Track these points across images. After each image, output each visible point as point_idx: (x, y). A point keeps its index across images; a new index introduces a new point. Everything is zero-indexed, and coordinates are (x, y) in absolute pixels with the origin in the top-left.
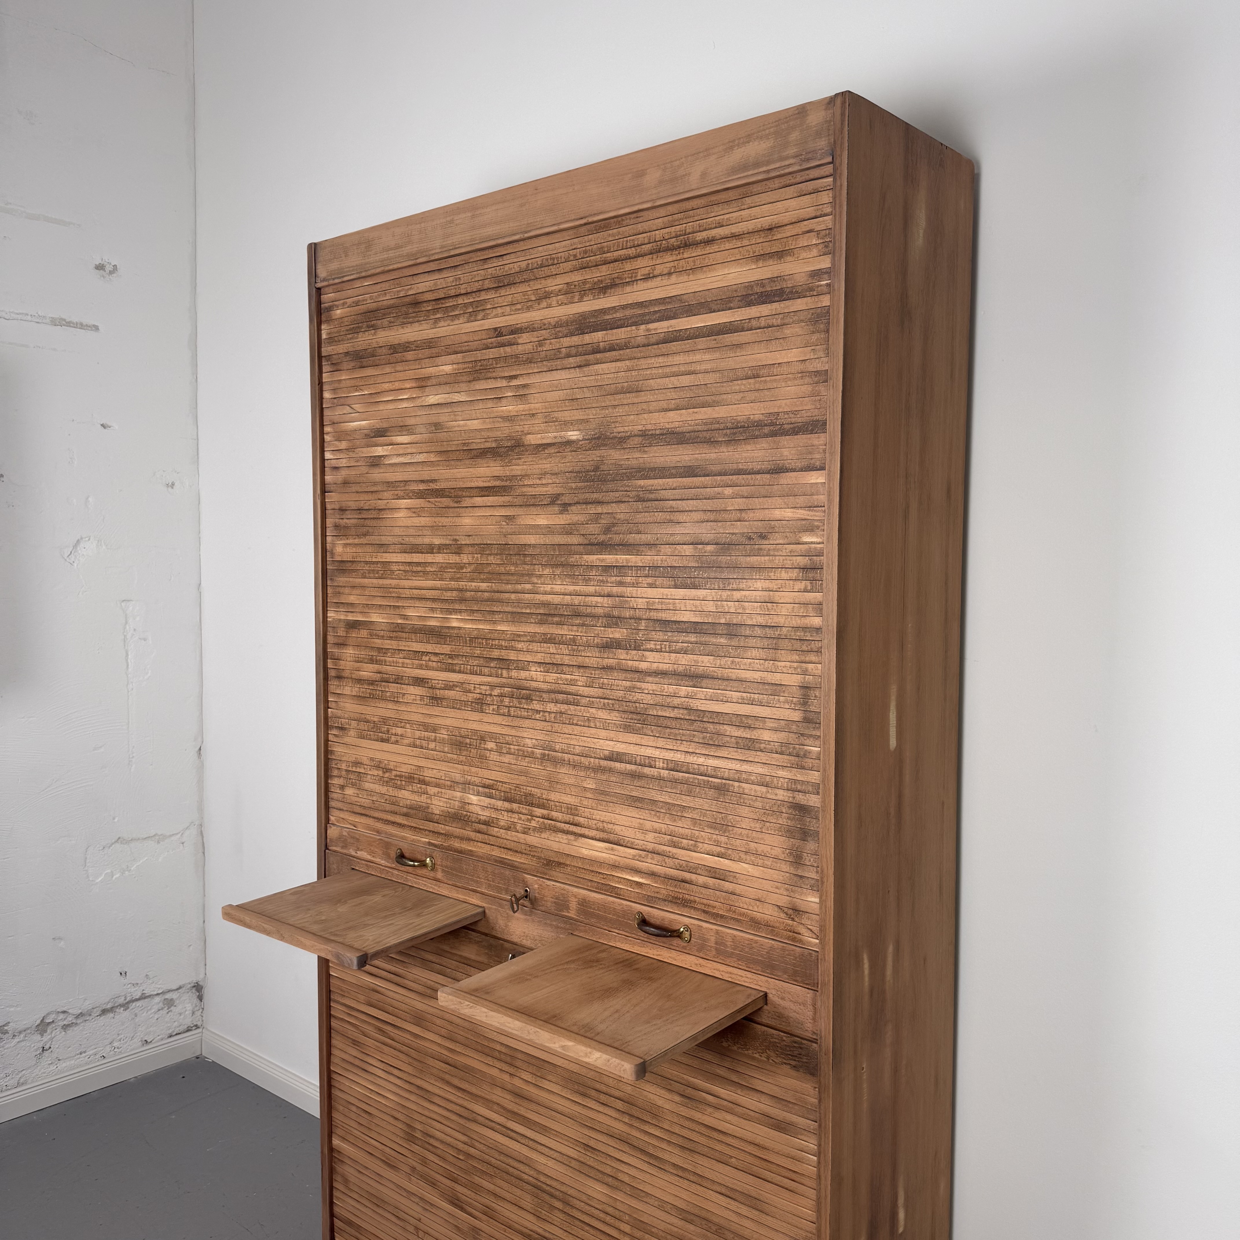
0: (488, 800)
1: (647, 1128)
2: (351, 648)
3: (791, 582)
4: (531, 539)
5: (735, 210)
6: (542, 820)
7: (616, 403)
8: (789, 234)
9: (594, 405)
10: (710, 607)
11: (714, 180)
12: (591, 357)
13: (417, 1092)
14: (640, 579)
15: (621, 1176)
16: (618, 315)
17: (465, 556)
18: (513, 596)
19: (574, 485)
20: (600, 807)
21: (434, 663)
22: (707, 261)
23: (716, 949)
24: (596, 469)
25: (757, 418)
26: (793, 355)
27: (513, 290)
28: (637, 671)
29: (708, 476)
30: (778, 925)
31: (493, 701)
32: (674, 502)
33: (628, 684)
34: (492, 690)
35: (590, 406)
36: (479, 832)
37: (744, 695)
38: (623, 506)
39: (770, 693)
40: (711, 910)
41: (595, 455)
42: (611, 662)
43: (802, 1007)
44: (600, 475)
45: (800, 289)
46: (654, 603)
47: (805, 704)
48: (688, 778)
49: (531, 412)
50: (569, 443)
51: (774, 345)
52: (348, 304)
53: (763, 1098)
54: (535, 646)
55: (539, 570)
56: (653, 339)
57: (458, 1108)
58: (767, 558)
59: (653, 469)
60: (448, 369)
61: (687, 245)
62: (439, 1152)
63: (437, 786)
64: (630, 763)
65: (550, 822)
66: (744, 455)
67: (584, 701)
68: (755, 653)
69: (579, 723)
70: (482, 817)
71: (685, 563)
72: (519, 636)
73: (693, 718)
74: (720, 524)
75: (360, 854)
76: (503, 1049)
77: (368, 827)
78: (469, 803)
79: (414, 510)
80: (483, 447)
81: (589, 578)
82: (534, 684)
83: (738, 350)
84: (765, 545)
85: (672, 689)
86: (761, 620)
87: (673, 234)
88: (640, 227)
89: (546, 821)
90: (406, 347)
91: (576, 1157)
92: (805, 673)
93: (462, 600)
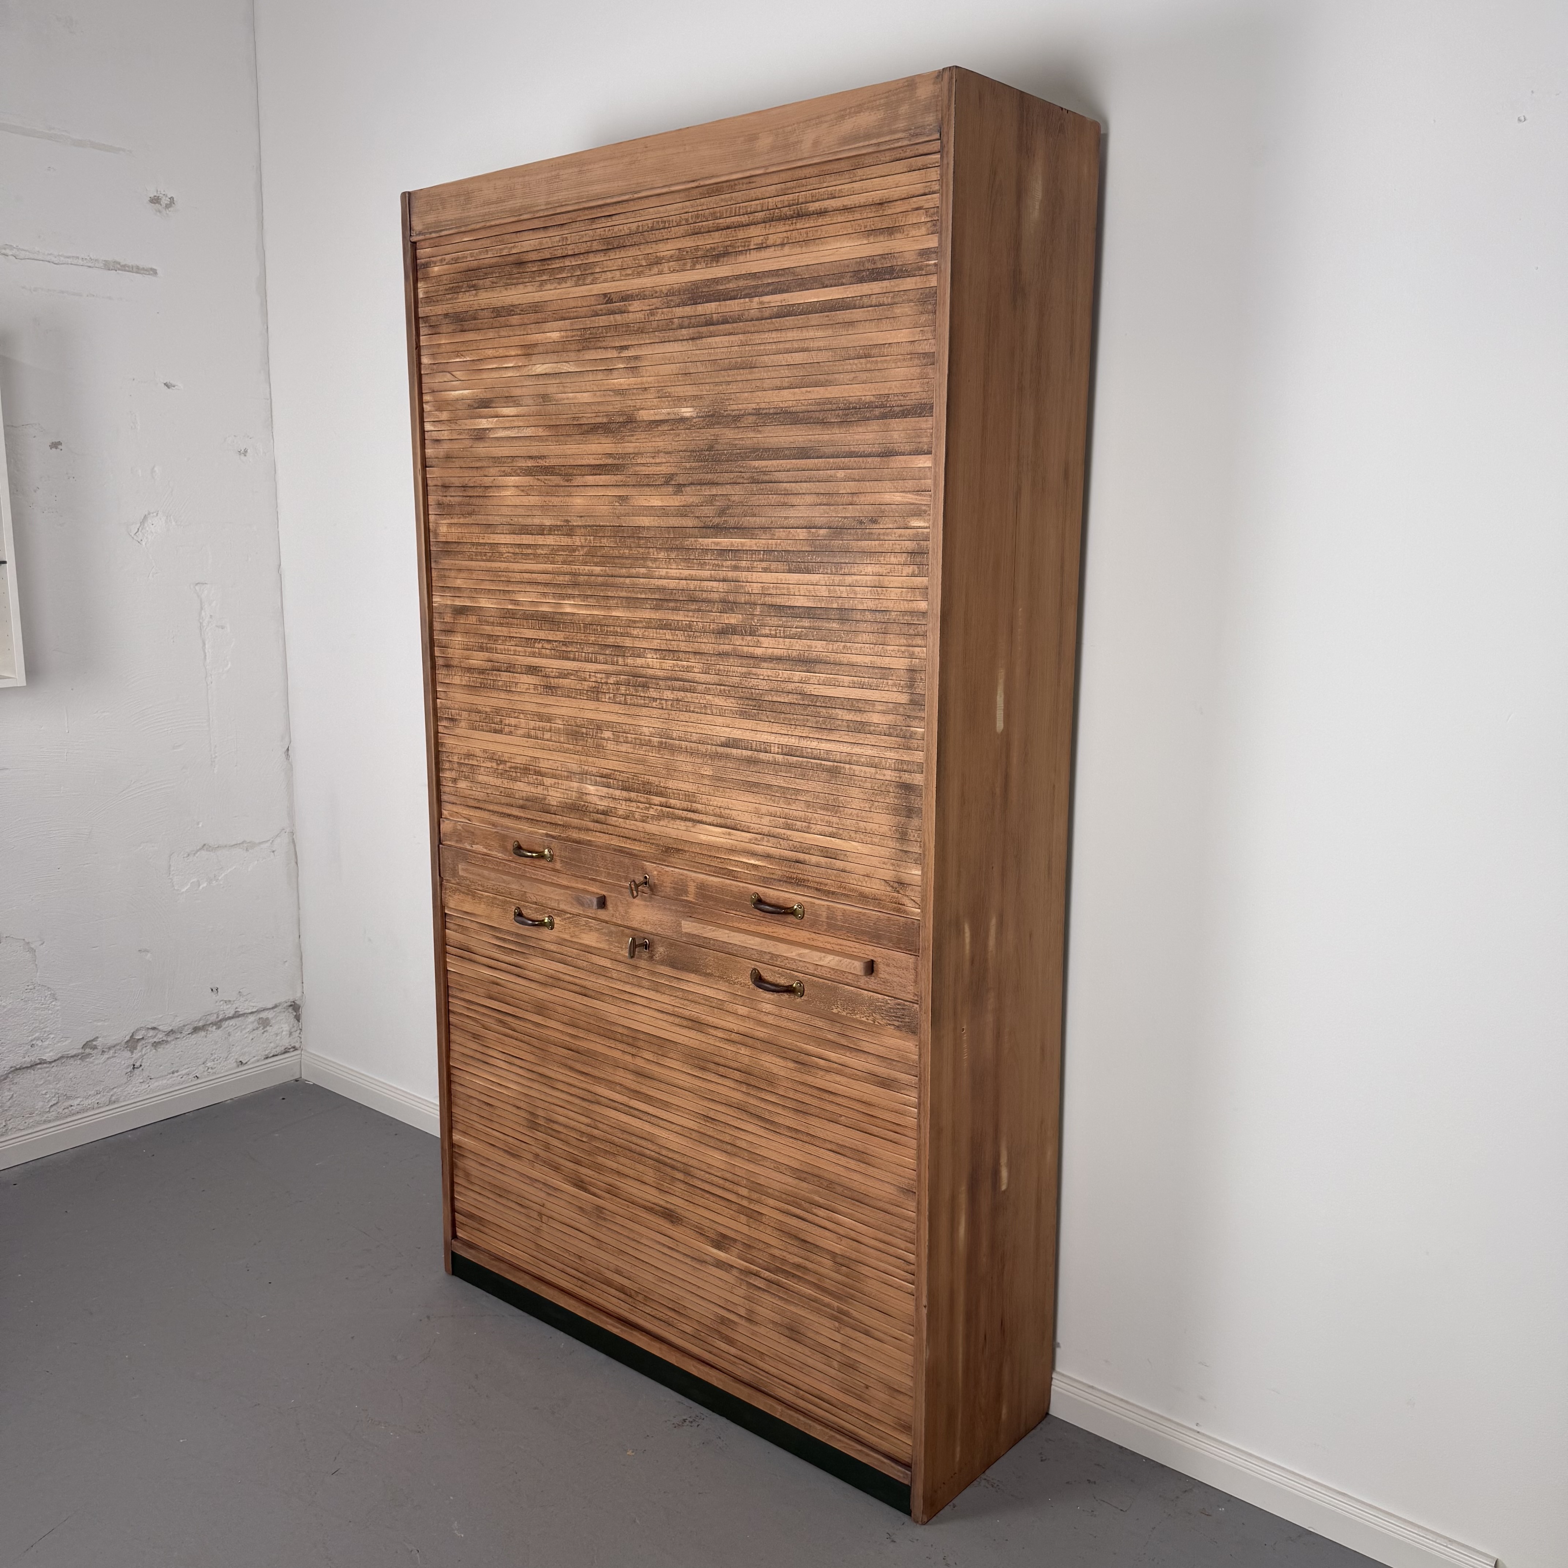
0: (605, 790)
1: (763, 1095)
2: (459, 635)
3: (900, 566)
4: (646, 521)
5: (847, 181)
6: (659, 808)
7: (729, 379)
8: (899, 210)
9: (707, 381)
10: (823, 591)
11: (826, 149)
12: (704, 329)
13: (540, 1080)
14: (755, 563)
15: (739, 1143)
16: (731, 285)
17: (577, 538)
18: (628, 581)
19: (688, 465)
20: (717, 793)
21: (548, 651)
22: (819, 233)
23: (828, 923)
24: (711, 448)
25: (868, 399)
26: (903, 336)
27: (623, 253)
28: (752, 657)
29: (821, 457)
30: (884, 898)
31: (609, 689)
32: (788, 485)
33: (744, 670)
34: (607, 678)
35: (703, 381)
36: (597, 822)
37: (855, 679)
38: (737, 487)
39: (879, 677)
40: (822, 887)
41: (708, 434)
42: (727, 648)
43: (905, 972)
44: (714, 455)
45: (909, 268)
46: (769, 587)
47: (911, 686)
48: (802, 762)
49: (643, 386)
50: (683, 420)
51: (885, 324)
52: (446, 261)
53: (870, 1059)
54: (651, 633)
55: (653, 553)
56: (767, 313)
57: (581, 1091)
58: (877, 542)
59: (767, 450)
60: (555, 336)
61: (800, 215)
62: (562, 1136)
63: (554, 776)
64: (746, 749)
65: (668, 809)
66: (857, 437)
67: (701, 688)
68: (865, 637)
69: (696, 710)
70: (600, 807)
71: (799, 548)
72: (635, 622)
73: (806, 703)
74: (832, 508)
75: (475, 847)
76: (626, 1032)
77: (483, 820)
78: (586, 794)
79: (522, 488)
80: (593, 422)
81: (705, 563)
82: (650, 672)
83: (851, 328)
84: (876, 529)
85: (786, 674)
86: (871, 605)
87: (786, 203)
88: (753, 193)
89: (664, 809)
90: (510, 310)
91: (696, 1128)
92: (912, 656)
93: (575, 585)
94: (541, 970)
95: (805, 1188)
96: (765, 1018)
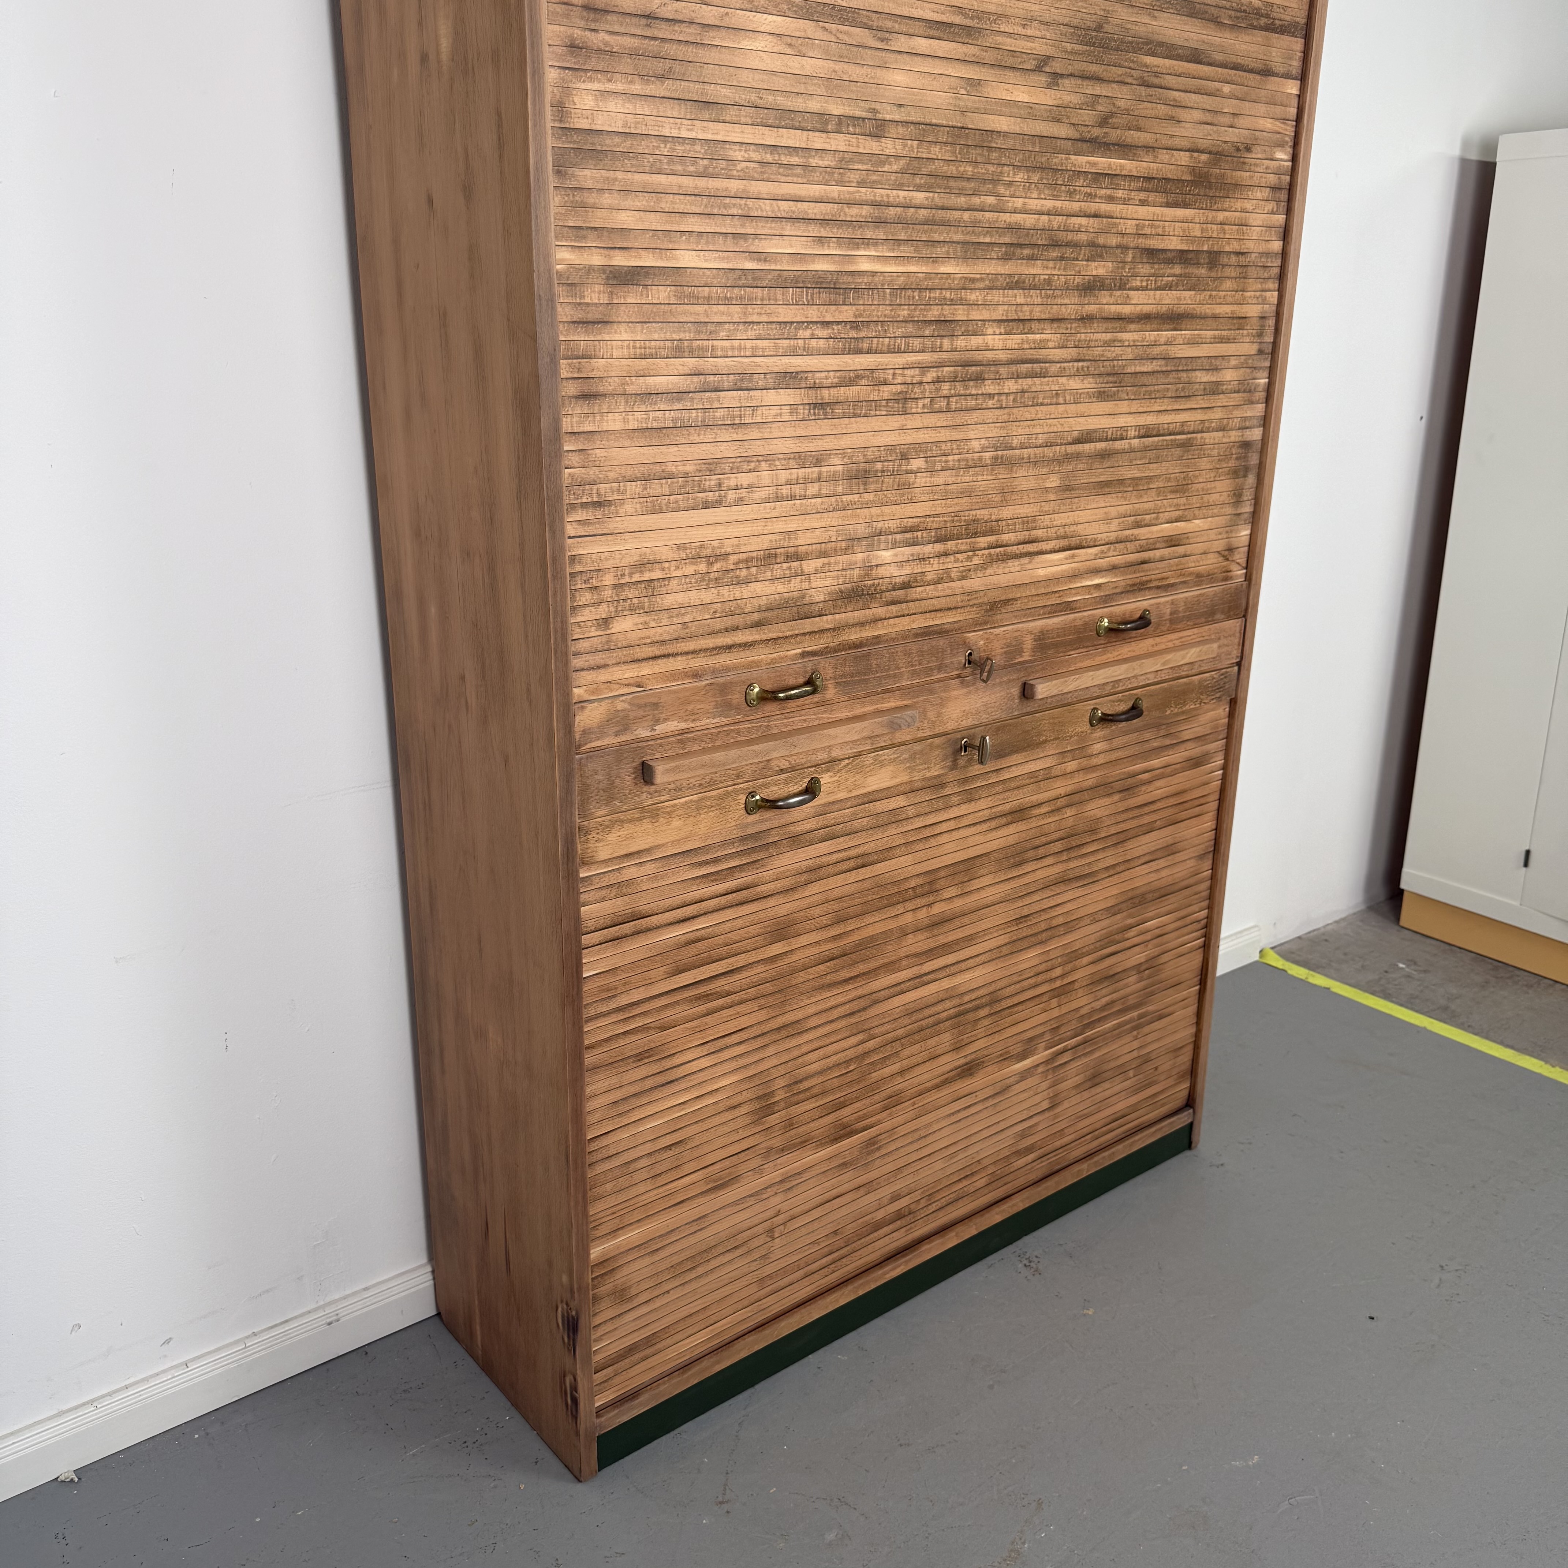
0: (908, 550)
3: (1263, 203)
4: (1006, 122)
6: (987, 552)
10: (1199, 229)
14: (1133, 192)
17: (889, 141)
18: (966, 215)
19: (1069, 47)
20: (1063, 508)
21: (822, 342)
23: (1170, 620)
24: (1099, 28)
28: (1118, 318)
29: (1211, 65)
31: (925, 391)
32: (1178, 94)
33: (1109, 336)
34: (923, 374)
36: (893, 603)
37: (1217, 333)
38: (1124, 88)
39: (1237, 327)
40: (1165, 582)
42: (1092, 309)
44: (1103, 38)
46: (1144, 226)
47: (1263, 334)
48: (1157, 442)
54: (996, 296)
55: (1009, 174)
58: (1249, 174)
59: (1161, 44)
63: (823, 554)
64: (1100, 440)
65: (998, 550)
67: (1054, 368)
68: (1229, 283)
69: (1046, 401)
70: (898, 580)
71: (1181, 172)
72: (973, 280)
73: (1169, 369)
74: (1215, 128)
77: (672, 676)
78: (877, 566)
81: (1075, 190)
82: (990, 355)
84: (1249, 159)
85: (1153, 336)
86: (1238, 244)
89: (992, 551)
93: (879, 222)
94: (788, 871)
95: (1120, 921)
96: (1095, 761)
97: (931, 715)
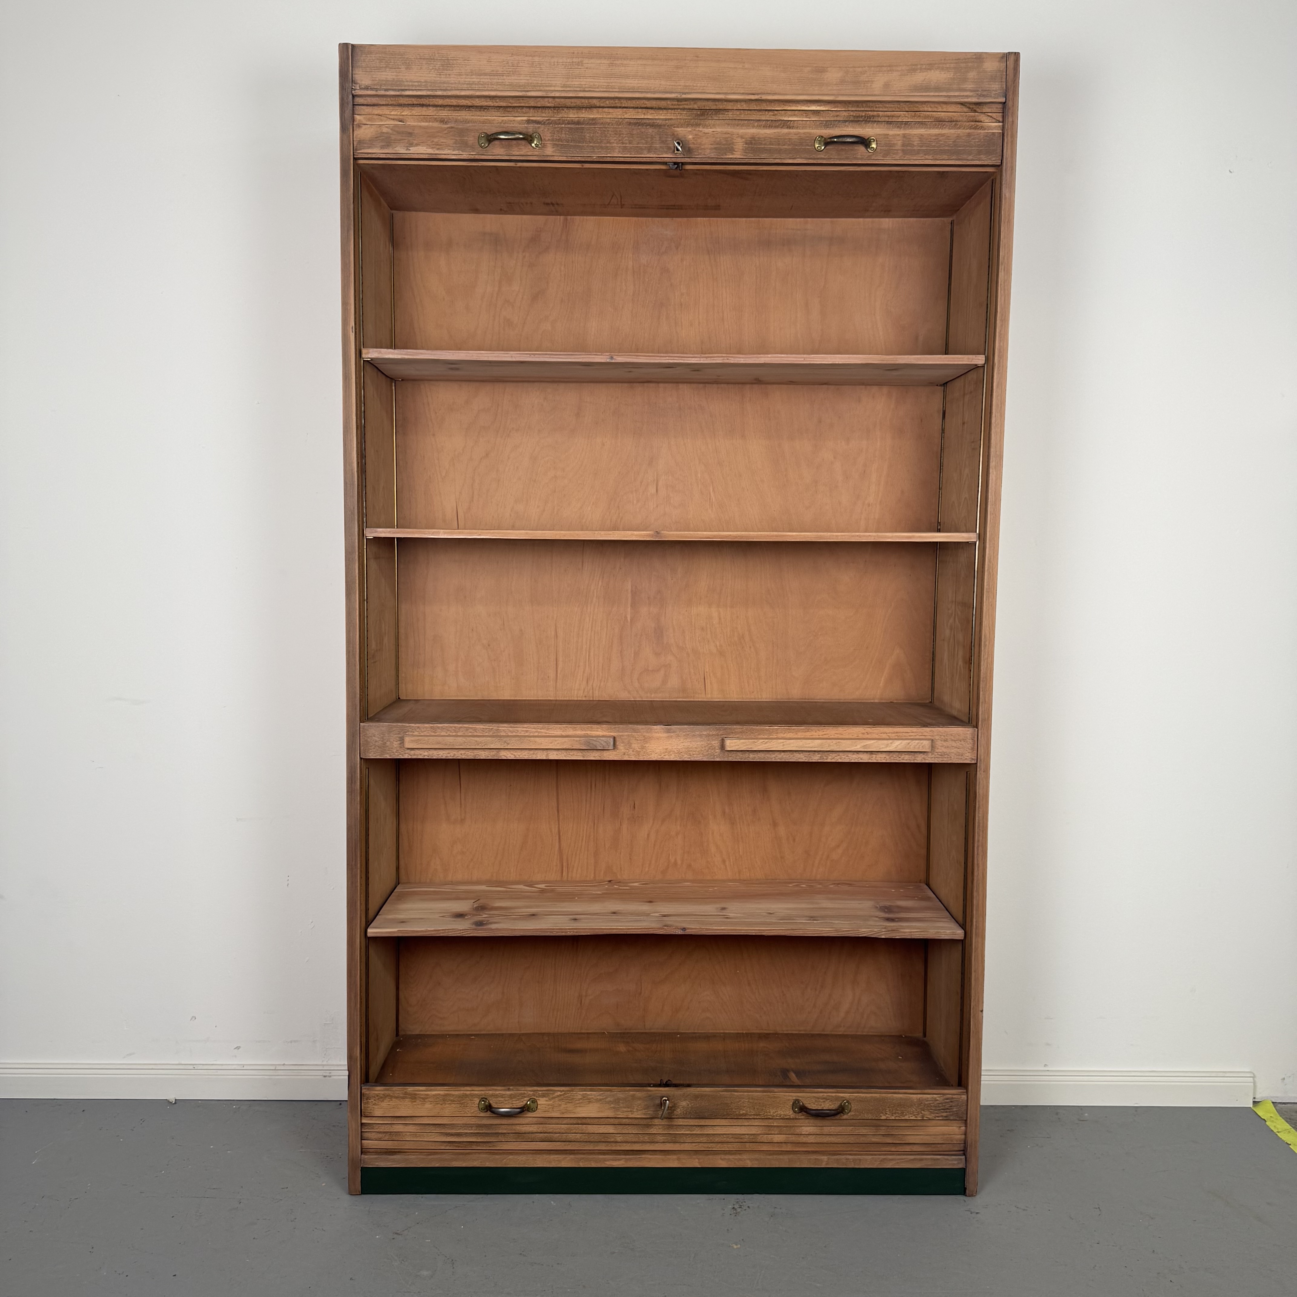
11: (897, 92)
43: (962, 743)
97: (636, 746)
